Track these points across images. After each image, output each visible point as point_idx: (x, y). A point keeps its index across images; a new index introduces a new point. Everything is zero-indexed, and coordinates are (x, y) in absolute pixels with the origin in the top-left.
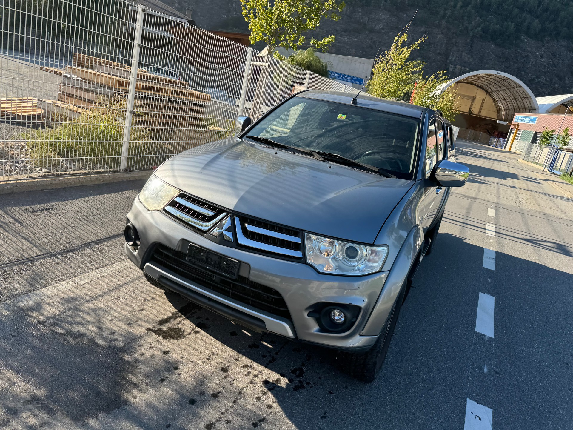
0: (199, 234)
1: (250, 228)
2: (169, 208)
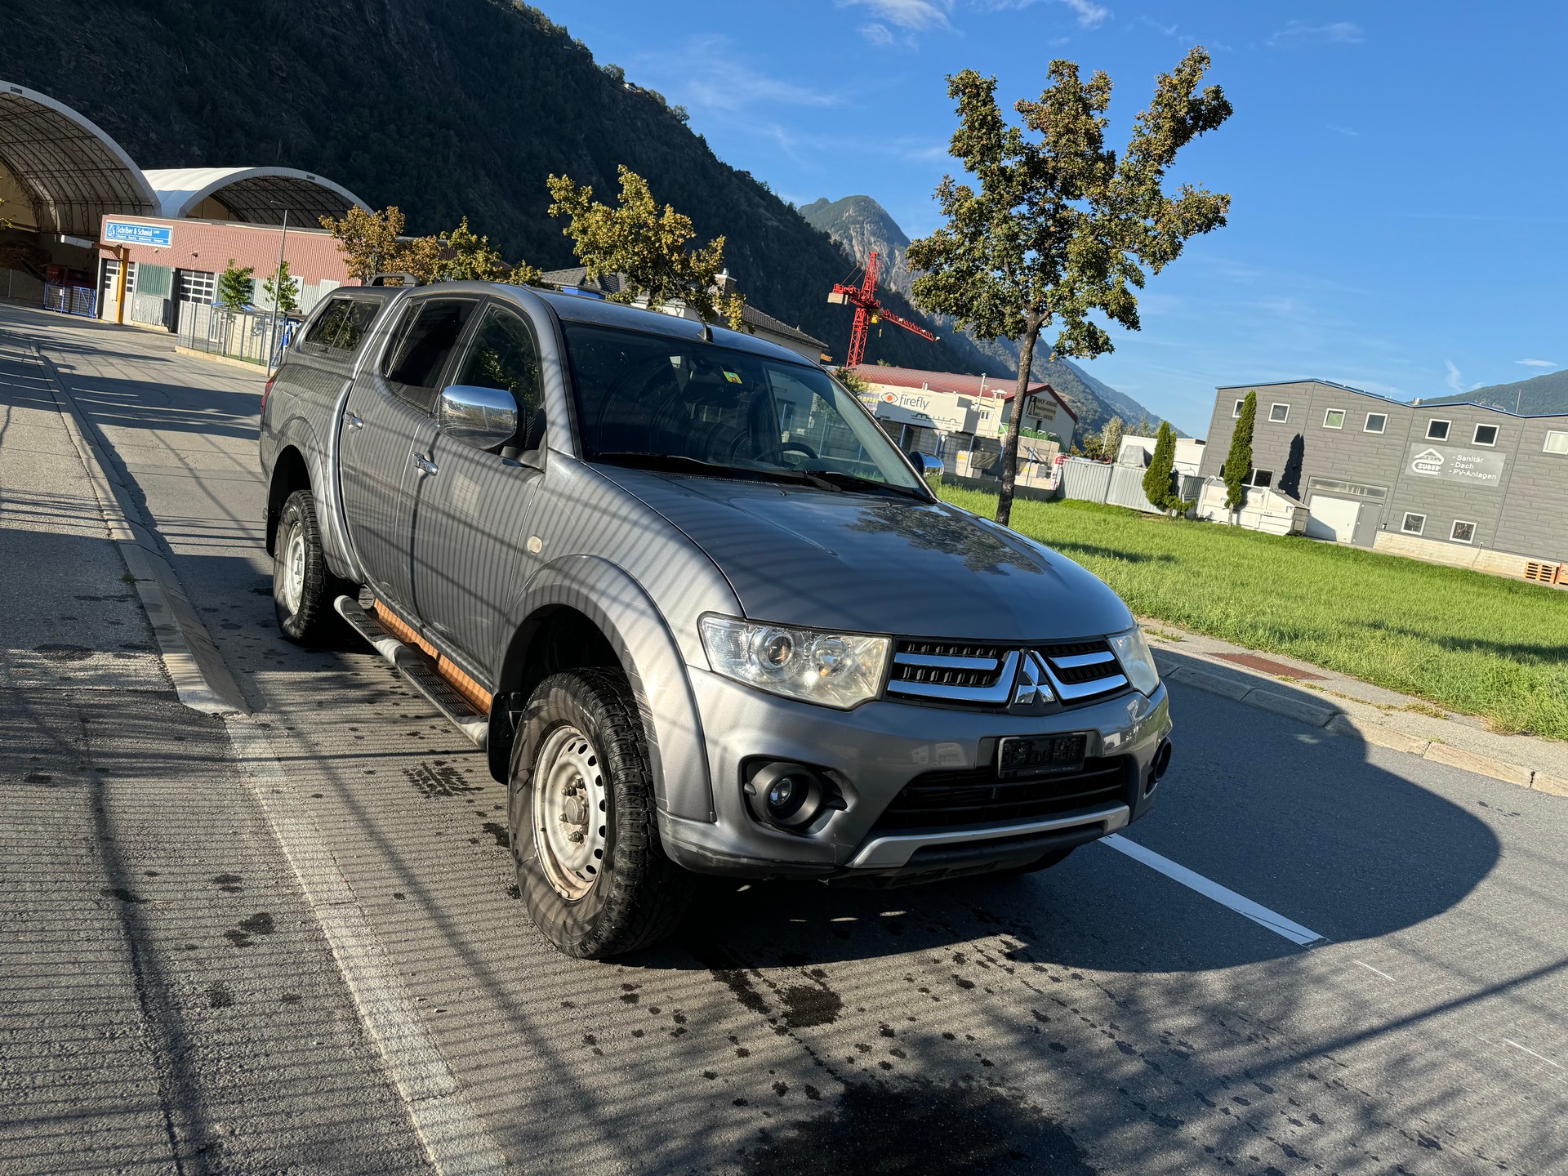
2: (893, 686)
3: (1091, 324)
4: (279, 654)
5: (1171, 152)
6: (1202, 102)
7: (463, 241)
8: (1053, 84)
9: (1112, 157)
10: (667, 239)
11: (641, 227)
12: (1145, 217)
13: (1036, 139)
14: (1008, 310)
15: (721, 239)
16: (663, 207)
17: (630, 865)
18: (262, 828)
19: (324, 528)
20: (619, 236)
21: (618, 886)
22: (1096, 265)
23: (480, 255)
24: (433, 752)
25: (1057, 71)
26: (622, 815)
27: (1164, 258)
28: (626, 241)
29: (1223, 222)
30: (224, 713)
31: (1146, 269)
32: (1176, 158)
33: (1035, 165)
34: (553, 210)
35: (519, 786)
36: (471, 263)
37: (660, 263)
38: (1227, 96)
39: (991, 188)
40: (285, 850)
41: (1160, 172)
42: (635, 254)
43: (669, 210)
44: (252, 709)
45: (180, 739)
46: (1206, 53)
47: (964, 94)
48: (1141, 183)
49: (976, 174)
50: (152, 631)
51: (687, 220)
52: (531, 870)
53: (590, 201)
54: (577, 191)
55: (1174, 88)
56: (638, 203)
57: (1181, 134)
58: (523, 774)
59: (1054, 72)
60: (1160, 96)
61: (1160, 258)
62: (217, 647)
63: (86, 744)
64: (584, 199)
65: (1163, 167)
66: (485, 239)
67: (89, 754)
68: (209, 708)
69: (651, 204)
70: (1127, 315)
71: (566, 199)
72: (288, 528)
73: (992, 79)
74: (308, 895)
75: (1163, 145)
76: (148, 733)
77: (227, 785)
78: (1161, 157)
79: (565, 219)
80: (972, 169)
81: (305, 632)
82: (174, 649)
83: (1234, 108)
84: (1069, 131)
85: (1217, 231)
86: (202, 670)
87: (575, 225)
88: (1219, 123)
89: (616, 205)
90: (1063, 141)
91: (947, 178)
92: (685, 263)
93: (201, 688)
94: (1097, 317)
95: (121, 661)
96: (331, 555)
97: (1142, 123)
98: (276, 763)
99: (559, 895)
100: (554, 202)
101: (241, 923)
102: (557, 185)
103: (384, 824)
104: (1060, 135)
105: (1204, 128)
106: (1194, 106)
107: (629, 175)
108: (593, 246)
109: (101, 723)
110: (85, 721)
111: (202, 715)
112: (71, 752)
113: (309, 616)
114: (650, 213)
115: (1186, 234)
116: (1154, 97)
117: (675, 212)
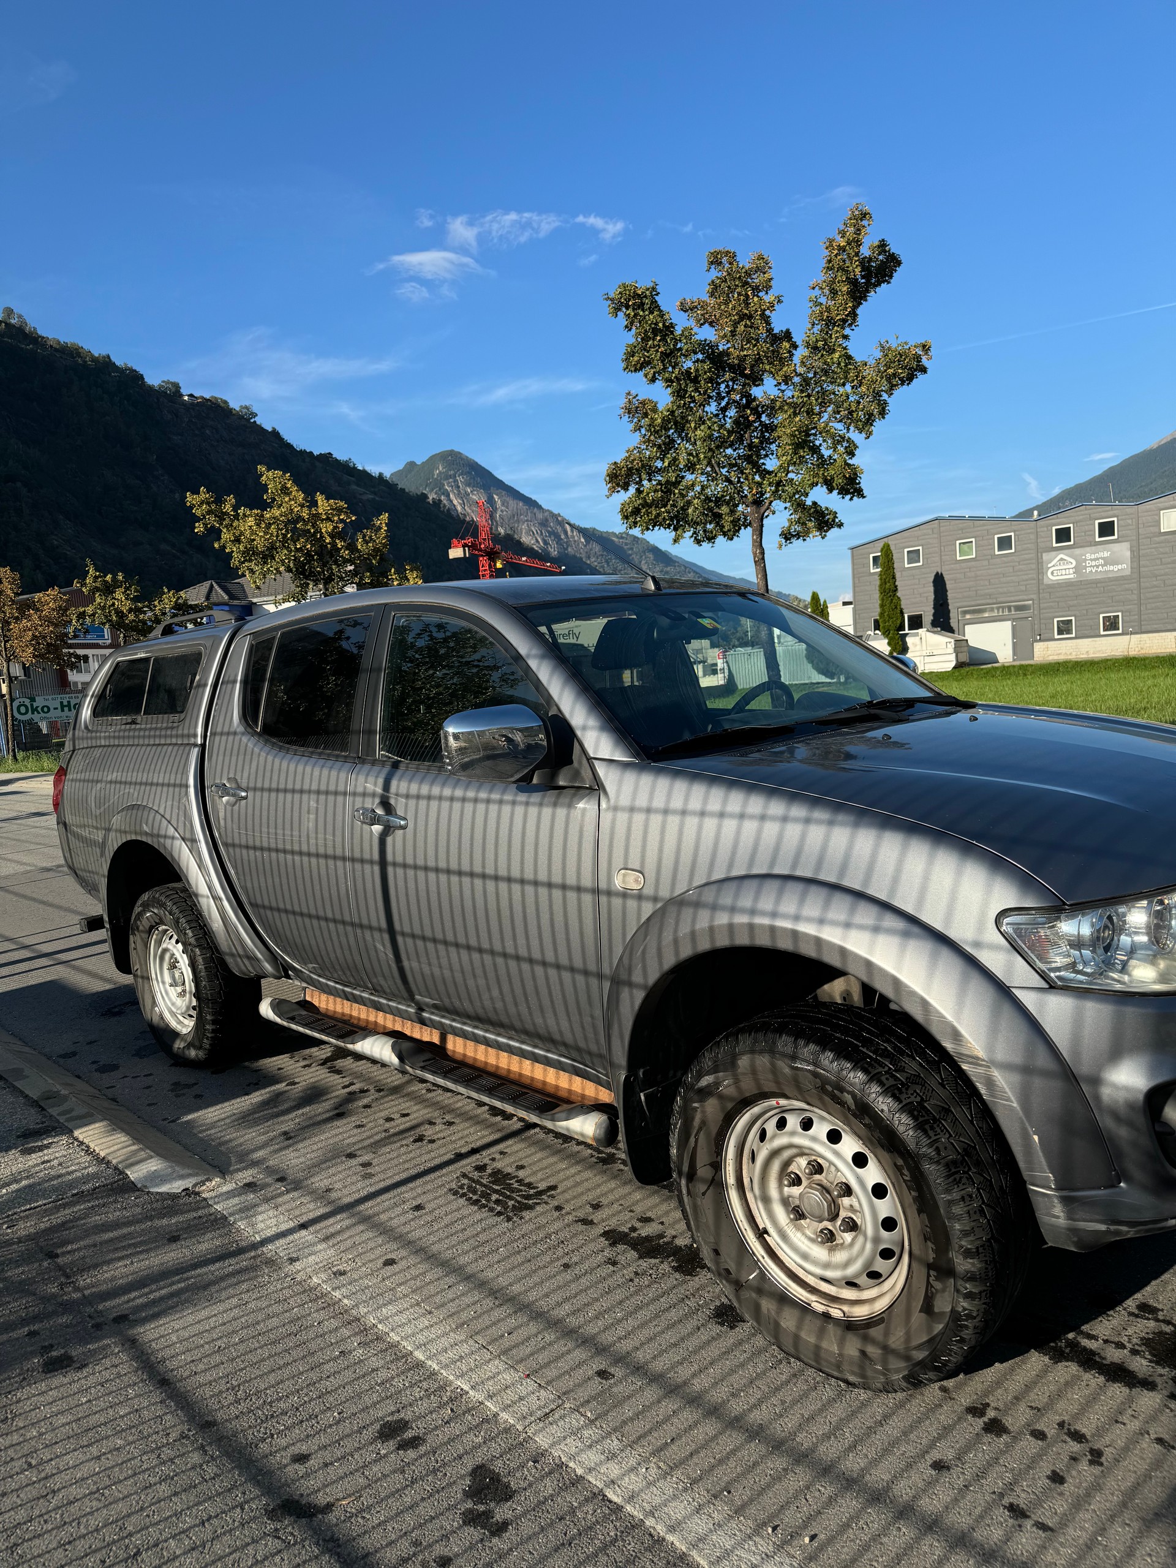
3: (815, 503)
4: (188, 1086)
5: (854, 315)
6: (870, 260)
7: (98, 584)
8: (714, 274)
9: (788, 335)
10: (326, 528)
11: (296, 522)
12: (844, 385)
13: (707, 334)
14: (724, 509)
15: (385, 517)
16: (313, 497)
17: (979, 1266)
18: (371, 1338)
20: (277, 536)
21: (969, 1296)
22: (803, 443)
23: (119, 594)
24: (459, 1157)
25: (715, 260)
26: (950, 1203)
27: (869, 420)
28: (285, 539)
29: (924, 370)
30: (195, 1185)
31: (854, 435)
32: (859, 319)
33: (717, 359)
34: (199, 528)
35: (702, 1188)
36: (113, 604)
37: (327, 555)
38: (894, 249)
39: (680, 394)
40: (419, 1355)
41: (846, 337)
42: (297, 550)
43: (320, 498)
44: (223, 1171)
45: (174, 1239)
46: (867, 209)
47: (627, 307)
48: (834, 351)
49: (660, 384)
50: (37, 1105)
51: (342, 504)
52: (760, 1291)
53: (236, 508)
54: (219, 501)
55: (842, 249)
56: (287, 499)
57: (858, 294)
59: (712, 263)
60: (830, 261)
62: (114, 1100)
63: (77, 1289)
64: (228, 508)
65: (847, 331)
66: (120, 577)
67: (88, 1301)
68: (176, 1186)
69: (301, 496)
70: (851, 487)
71: (209, 512)
72: (145, 936)
73: (652, 285)
74: (504, 1416)
75: (845, 309)
76: (135, 1245)
77: (272, 1283)
78: (844, 321)
79: (215, 533)
80: (653, 380)
81: (212, 1052)
82: (86, 1120)
83: (902, 258)
84: (743, 317)
85: (920, 379)
86: (136, 1138)
87: (226, 536)
88: (891, 277)
89: (264, 506)
90: (741, 328)
91: (629, 394)
92: (352, 547)
93: (154, 1165)
94: (819, 496)
95: (35, 1158)
96: (232, 955)
97: (817, 292)
98: (304, 1233)
99: (826, 1316)
100: (198, 520)
101: (468, 1495)
102: (197, 500)
103: (494, 1273)
104: (736, 324)
105: (878, 284)
106: (865, 264)
107: (270, 473)
108: (250, 553)
109: (73, 1251)
110: (52, 1256)
111: (174, 1197)
112: (67, 1307)
113: (213, 1031)
114: (302, 506)
115: (892, 388)
116: (823, 263)
117: (328, 499)
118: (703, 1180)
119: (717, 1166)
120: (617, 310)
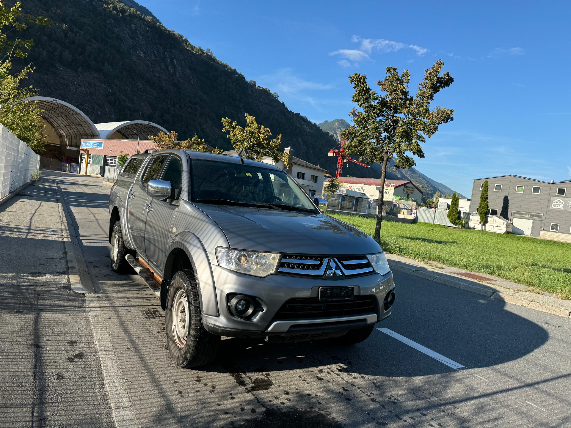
0: (319, 279)
1: (346, 263)
2: (280, 269)
3: (407, 156)
4: (110, 275)
5: (432, 95)
6: (442, 78)
7: (196, 141)
8: (388, 75)
9: (412, 99)
10: (262, 136)
11: (253, 133)
12: (424, 119)
13: (384, 94)
14: (377, 153)
15: (280, 135)
16: (260, 126)
17: (195, 333)
18: (89, 327)
19: (123, 232)
20: (245, 136)
21: (192, 341)
22: (407, 136)
23: (202, 146)
24: (153, 305)
25: (389, 70)
26: (193, 316)
28: (248, 138)
29: (452, 119)
30: (86, 293)
31: (426, 136)
32: (433, 98)
33: (383, 103)
34: (224, 130)
35: (168, 311)
36: (198, 148)
37: (260, 145)
38: (452, 76)
39: (368, 112)
40: (94, 334)
41: (429, 103)
42: (251, 142)
43: (262, 126)
44: (96, 292)
45: (69, 301)
46: (442, 62)
47: (355, 81)
48: (422, 107)
50: (68, 268)
51: (269, 130)
52: (171, 339)
53: (236, 125)
54: (231, 122)
55: (431, 74)
56: (252, 125)
57: (435, 89)
58: (169, 307)
59: (388, 71)
60: (427, 76)
61: (431, 132)
62: (89, 274)
63: (38, 302)
64: (234, 125)
65: (430, 101)
66: (203, 140)
67: (38, 305)
68: (81, 292)
69: (256, 125)
70: (420, 153)
71: (228, 125)
72: (115, 233)
73: (365, 75)
74: (98, 348)
75: (429, 93)
76: (59, 299)
77: (81, 315)
78: (428, 97)
79: (228, 132)
80: (361, 106)
81: (118, 268)
82: (74, 273)
83: (454, 79)
84: (394, 90)
85: (450, 122)
86: (81, 280)
87: (231, 134)
88: (449, 85)
89: (244, 126)
90: (393, 94)
91: (354, 109)
92: (268, 144)
93: (79, 286)
94: (409, 154)
95: (55, 277)
96: (125, 241)
97: (421, 86)
98: (99, 308)
99: (178, 347)
100: (224, 127)
101: (73, 355)
102: (225, 121)
103: (130, 328)
104: (392, 92)
105: (444, 87)
106: (439, 79)
107: (249, 116)
108: (237, 141)
109: (44, 296)
110: (39, 295)
111: (78, 294)
112: (32, 304)
113: (119, 262)
114: (256, 128)
115: (438, 123)
116: (425, 77)
117: (264, 127)
118: (169, 309)
119: (172, 306)
120: (352, 81)
